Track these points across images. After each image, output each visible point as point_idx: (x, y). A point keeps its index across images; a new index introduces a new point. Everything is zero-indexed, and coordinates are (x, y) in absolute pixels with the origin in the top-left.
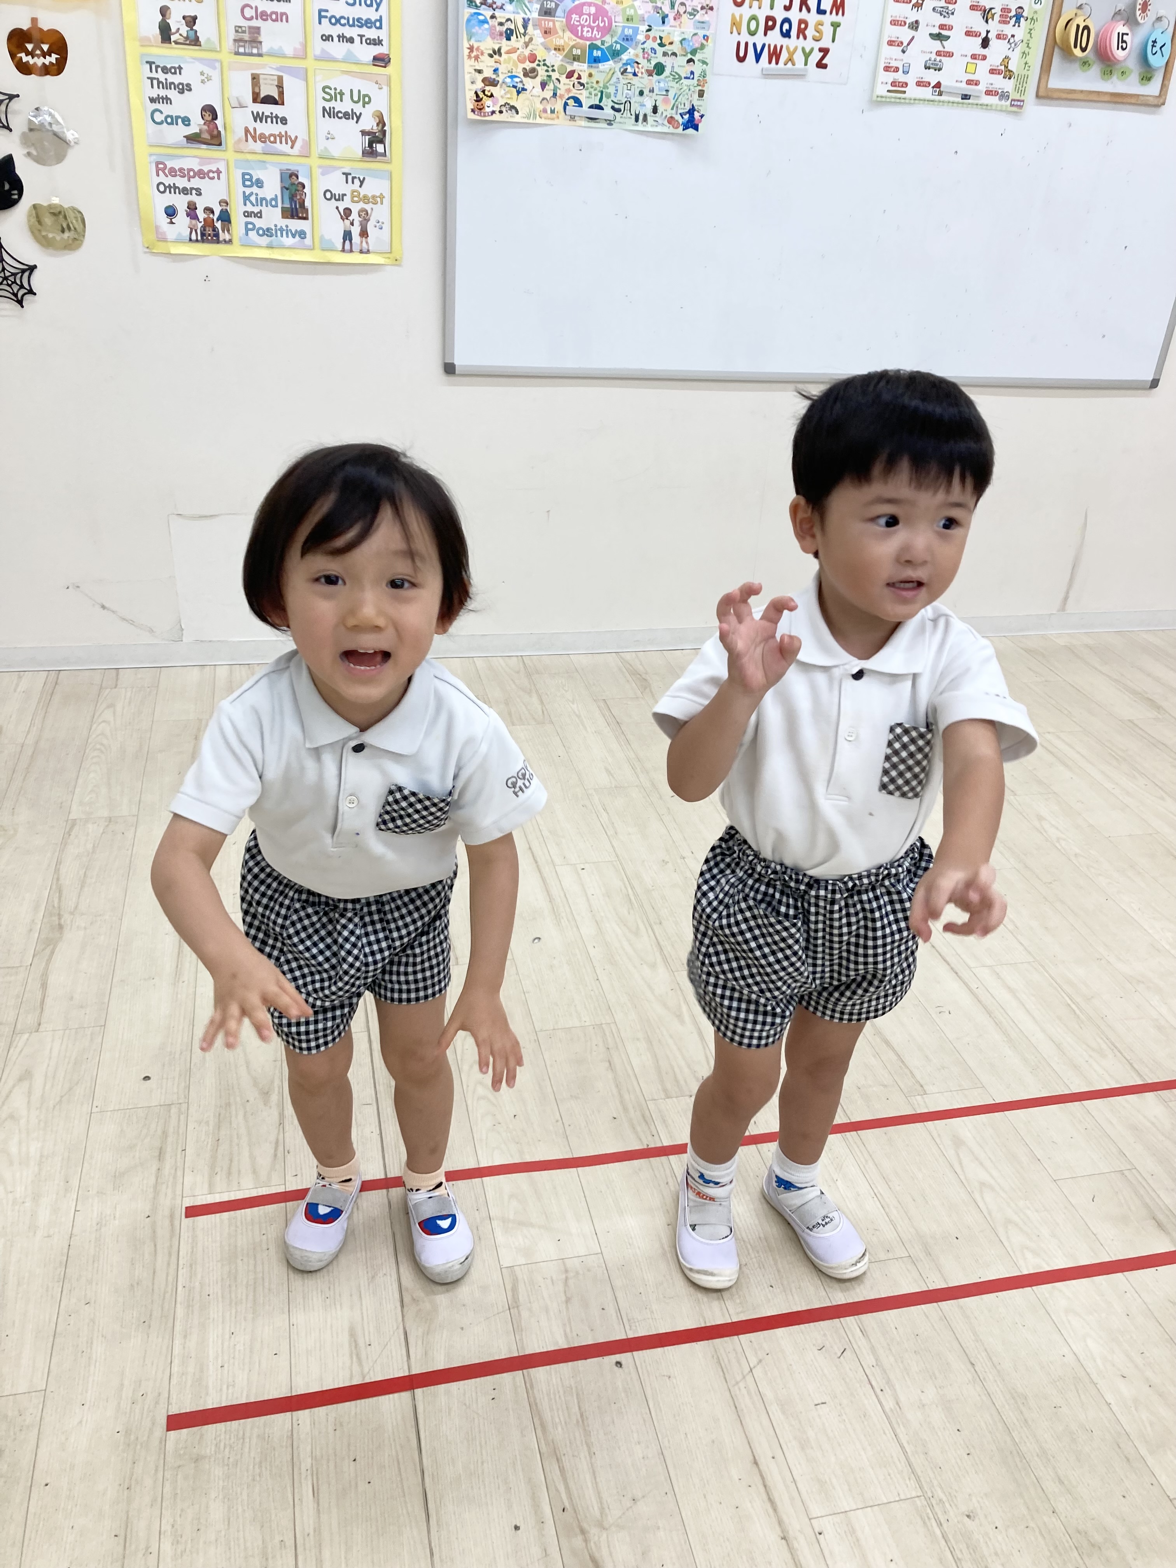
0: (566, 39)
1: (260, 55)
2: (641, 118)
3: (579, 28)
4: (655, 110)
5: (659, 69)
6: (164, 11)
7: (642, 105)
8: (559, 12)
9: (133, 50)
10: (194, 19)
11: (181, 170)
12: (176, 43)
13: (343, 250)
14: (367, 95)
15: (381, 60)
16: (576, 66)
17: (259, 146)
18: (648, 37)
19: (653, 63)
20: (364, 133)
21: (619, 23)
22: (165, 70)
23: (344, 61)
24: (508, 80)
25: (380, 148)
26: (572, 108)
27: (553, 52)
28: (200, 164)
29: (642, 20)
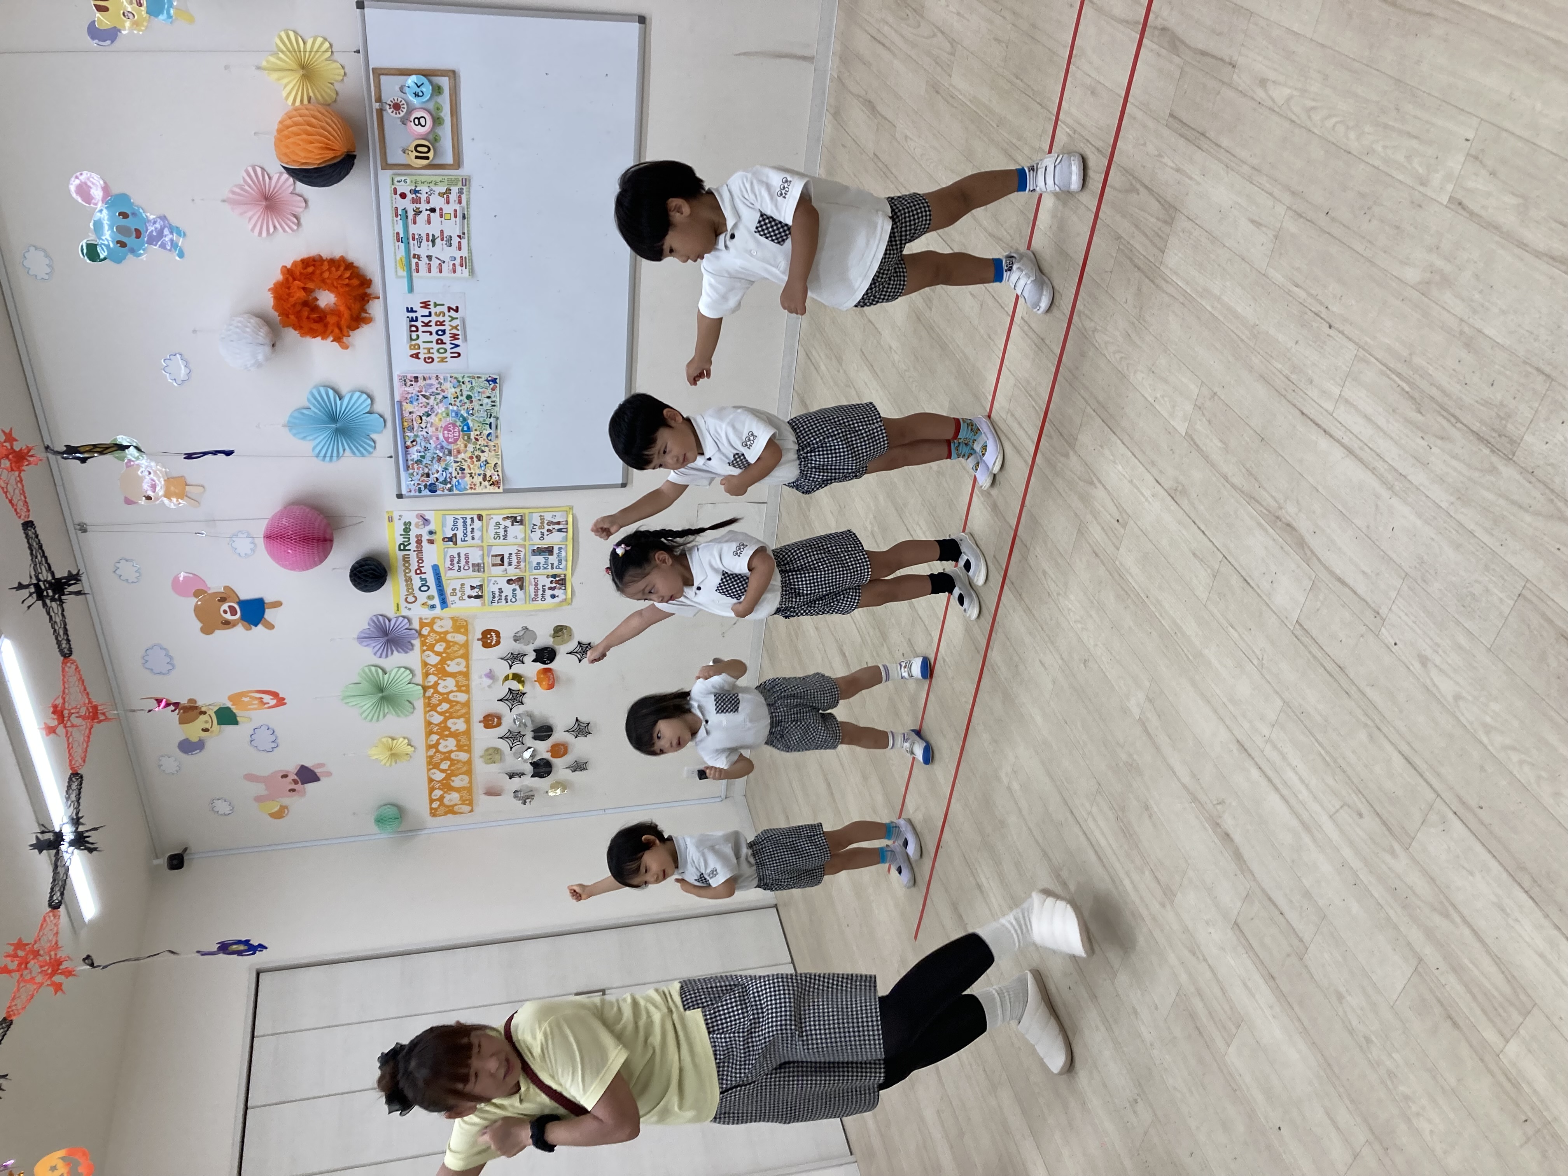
0: (460, 444)
1: (484, 564)
2: (493, 404)
3: (455, 438)
4: (489, 397)
5: (469, 397)
7: (487, 404)
8: (449, 447)
9: (488, 609)
10: (471, 586)
11: (535, 592)
12: (482, 592)
13: (567, 532)
14: (496, 523)
15: (480, 517)
16: (472, 437)
17: (522, 564)
18: (455, 405)
19: (466, 401)
20: (513, 525)
21: (450, 420)
22: (494, 597)
23: (482, 531)
24: (483, 468)
26: (492, 437)
27: (467, 448)
28: (531, 585)
29: (447, 408)
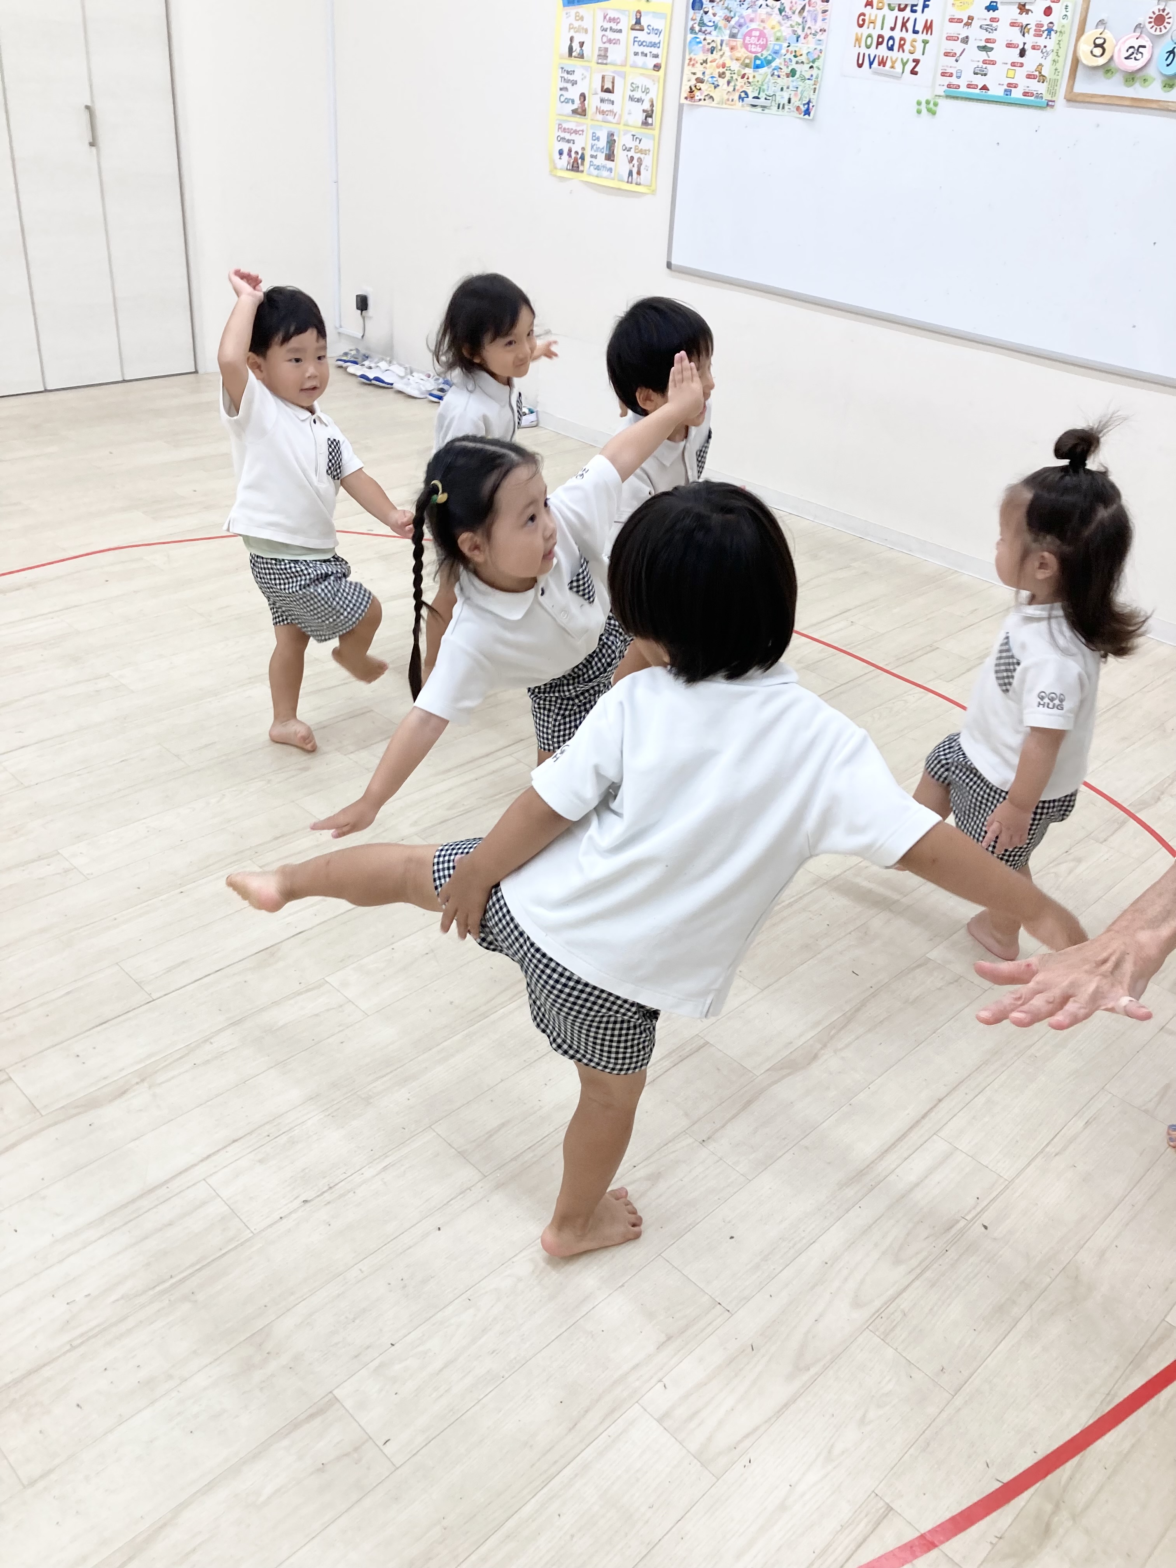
0: (741, 53)
1: (606, 64)
2: (781, 106)
3: (750, 46)
4: (789, 102)
5: (793, 73)
6: (572, 39)
7: (783, 98)
8: (739, 36)
9: (556, 61)
10: (583, 43)
11: (568, 129)
12: (575, 57)
13: (628, 182)
14: (648, 89)
15: (657, 67)
16: (747, 70)
17: (600, 117)
18: (787, 51)
19: (790, 68)
20: (644, 111)
21: (772, 41)
22: (568, 72)
23: (641, 67)
24: (710, 79)
25: (650, 120)
26: (743, 98)
27: (735, 61)
28: (577, 126)
29: (785, 39)
